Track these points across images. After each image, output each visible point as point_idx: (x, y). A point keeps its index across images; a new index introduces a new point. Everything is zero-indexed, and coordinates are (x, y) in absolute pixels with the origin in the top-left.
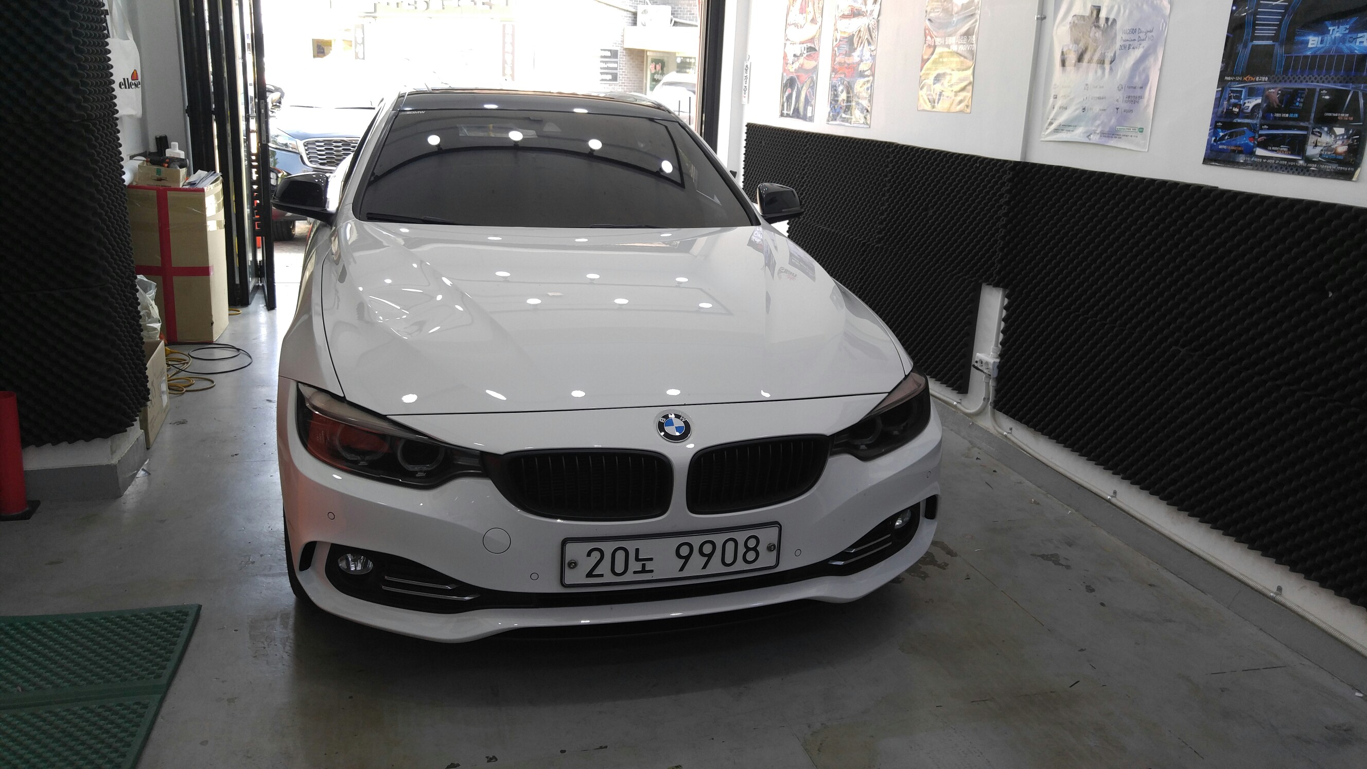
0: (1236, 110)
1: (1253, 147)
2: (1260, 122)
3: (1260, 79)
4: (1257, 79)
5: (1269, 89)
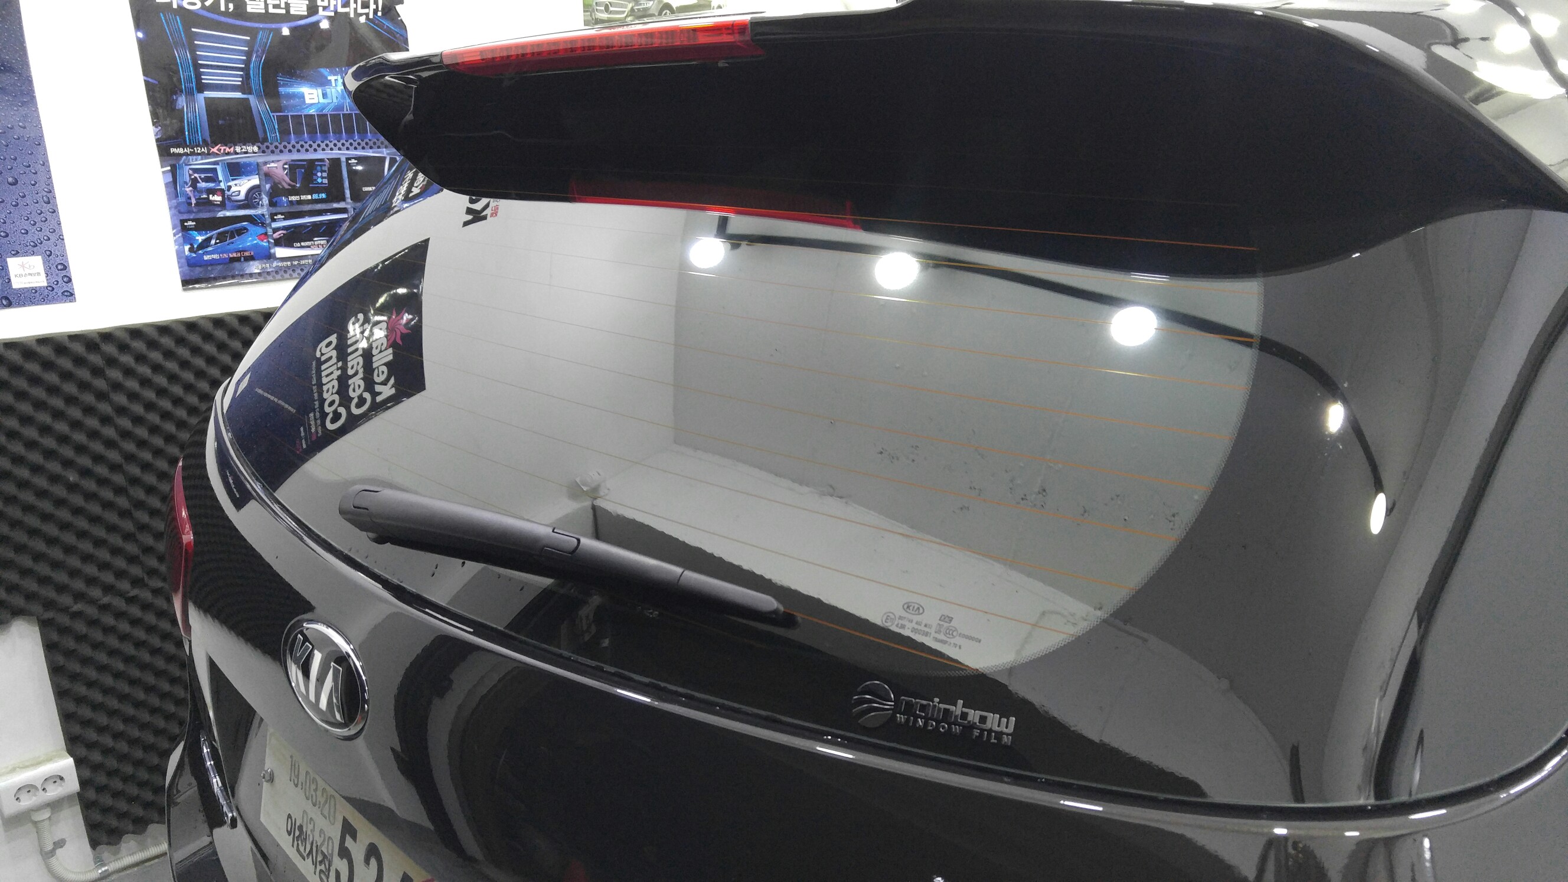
0: (217, 198)
1: (270, 248)
2: (268, 210)
3: (243, 150)
4: (238, 149)
5: (266, 163)
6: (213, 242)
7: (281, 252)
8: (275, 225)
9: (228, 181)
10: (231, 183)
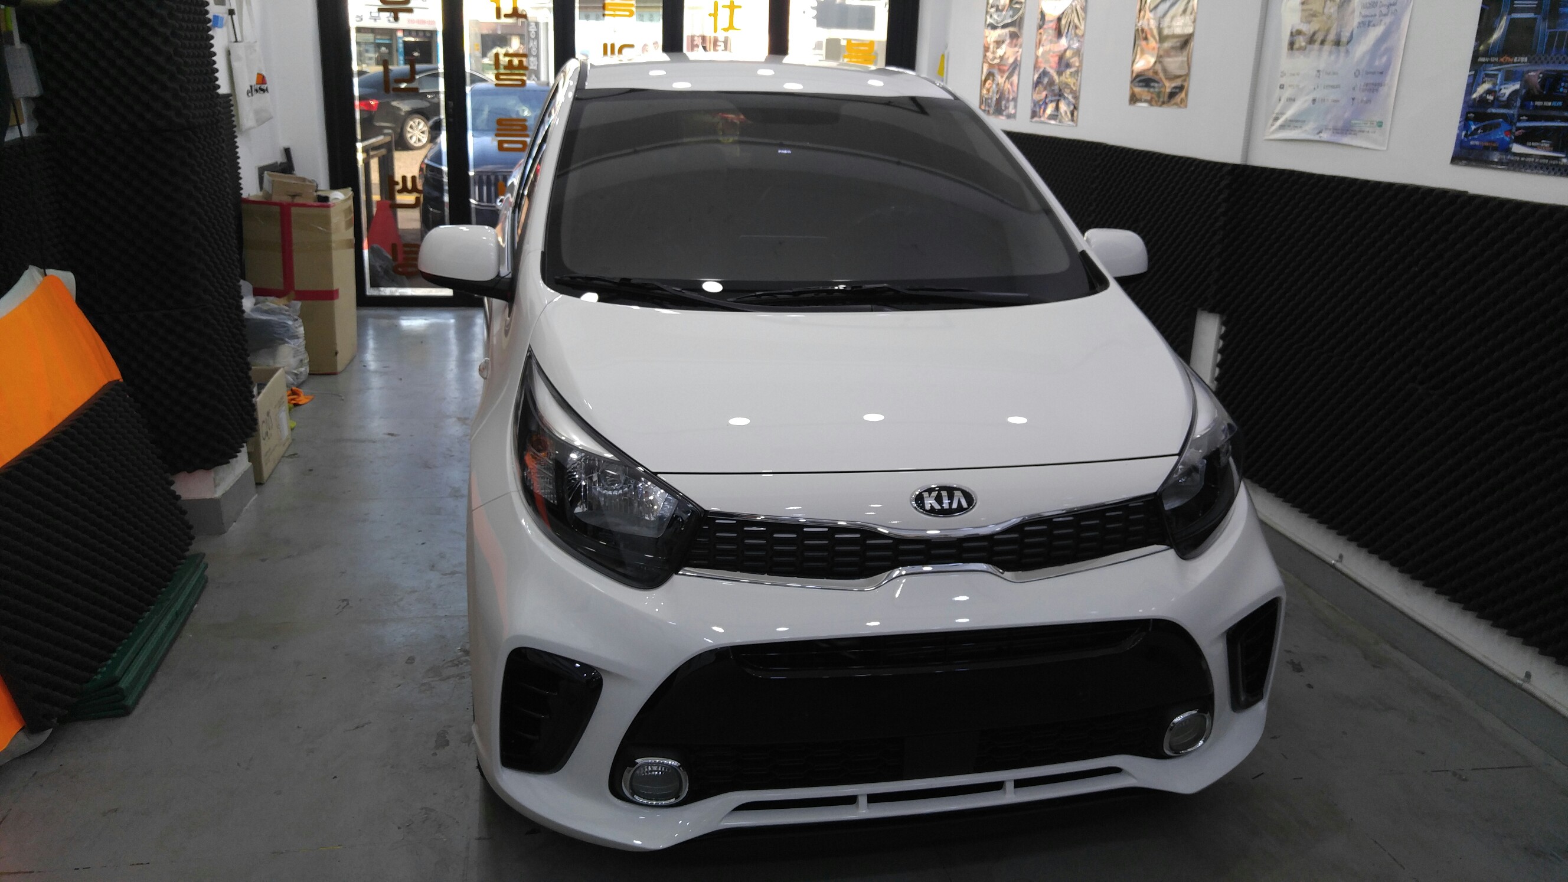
0: (1490, 98)
1: (1509, 143)
2: (1518, 111)
3: (1519, 60)
4: (1516, 59)
5: (1528, 72)
6: (1479, 131)
7: (1517, 148)
8: (1519, 125)
9: (1501, 85)
10: (1502, 87)
